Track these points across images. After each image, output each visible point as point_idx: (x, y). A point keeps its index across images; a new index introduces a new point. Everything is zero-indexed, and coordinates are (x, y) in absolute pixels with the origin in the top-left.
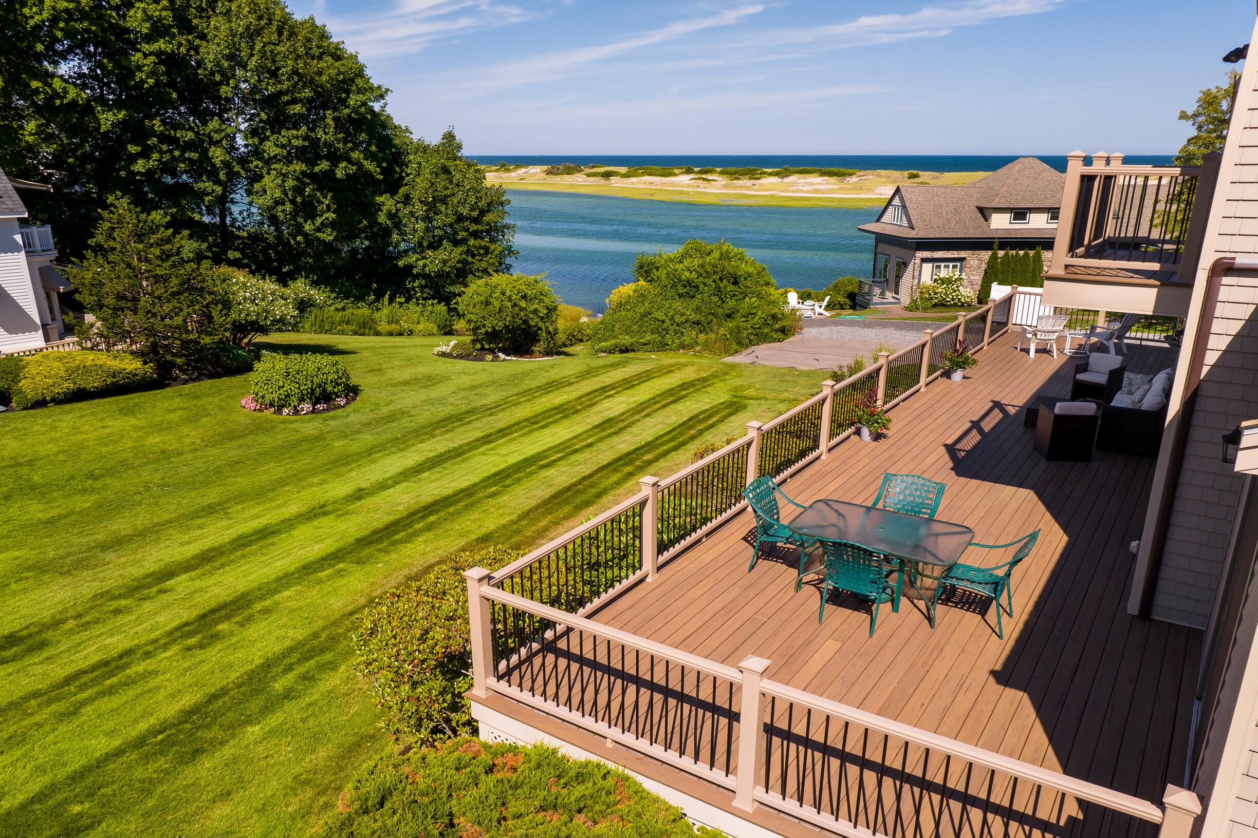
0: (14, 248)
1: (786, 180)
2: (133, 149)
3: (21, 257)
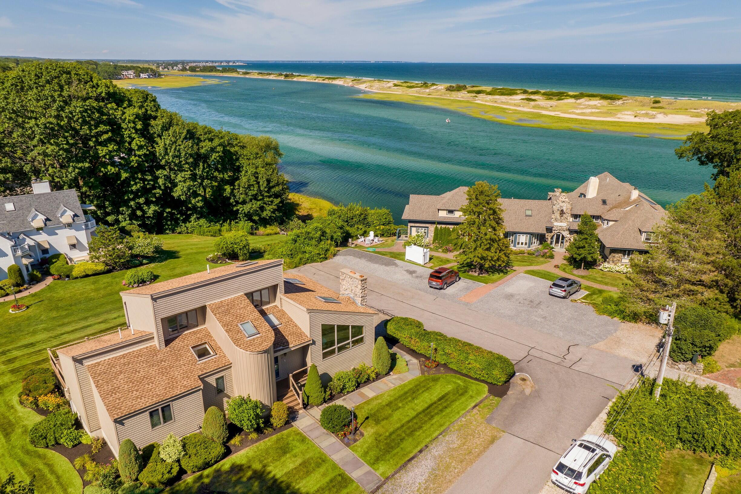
0: (82, 229)
1: (579, 101)
2: (132, 183)
3: (84, 232)
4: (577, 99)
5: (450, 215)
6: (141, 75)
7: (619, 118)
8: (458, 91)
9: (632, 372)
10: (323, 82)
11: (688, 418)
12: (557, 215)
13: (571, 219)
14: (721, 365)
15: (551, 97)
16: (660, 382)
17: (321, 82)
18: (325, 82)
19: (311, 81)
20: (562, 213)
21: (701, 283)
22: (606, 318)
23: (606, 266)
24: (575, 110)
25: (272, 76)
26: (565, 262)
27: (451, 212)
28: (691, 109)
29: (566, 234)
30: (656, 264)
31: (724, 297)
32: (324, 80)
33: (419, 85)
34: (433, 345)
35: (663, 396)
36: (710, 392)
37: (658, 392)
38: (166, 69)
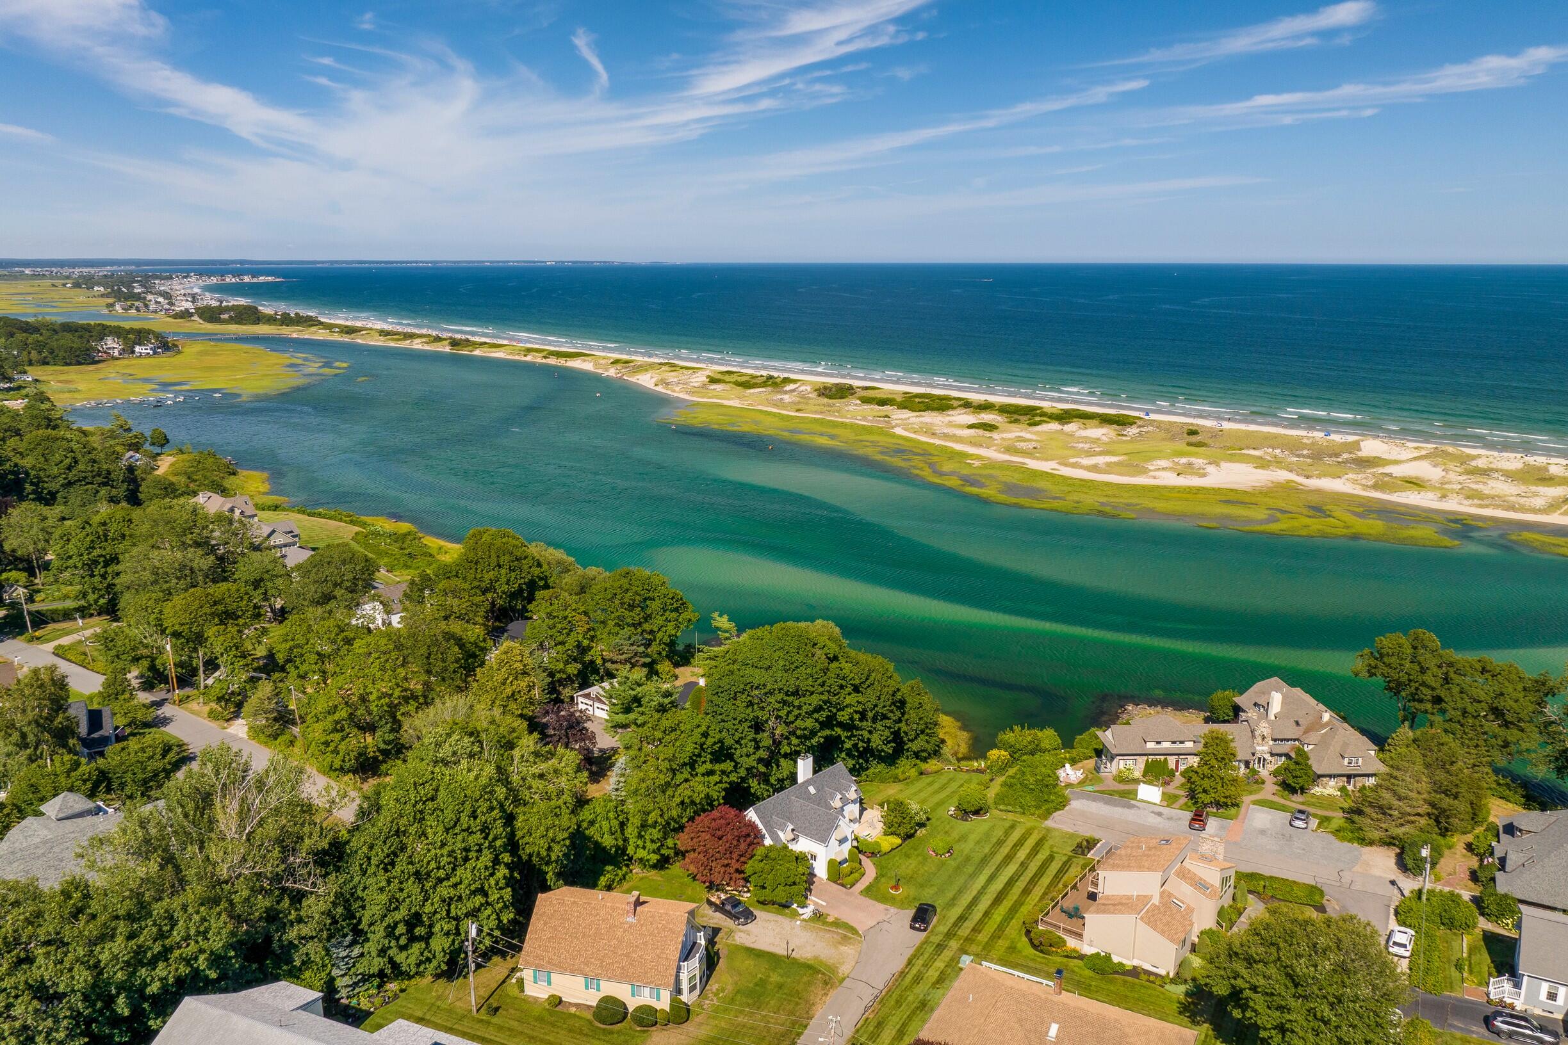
1: (1067, 428)
4: (1063, 424)
5: (1158, 746)
6: (137, 349)
7: (1155, 478)
8: (842, 398)
9: (1391, 886)
10: (544, 361)
11: (1445, 911)
12: (1259, 740)
13: (1271, 743)
14: (1443, 875)
15: (1016, 416)
16: (1425, 891)
17: (539, 360)
18: (548, 361)
19: (517, 358)
20: (1264, 738)
21: (1419, 814)
22: (1346, 843)
23: (1317, 790)
24: (1079, 460)
25: (418, 340)
26: (1277, 787)
27: (1159, 743)
28: (1248, 448)
29: (1268, 757)
30: (1385, 802)
31: (1432, 822)
32: (545, 357)
33: (759, 380)
34: (1262, 883)
35: (1428, 899)
36: (1452, 894)
37: (1424, 897)
38: (133, 311)
